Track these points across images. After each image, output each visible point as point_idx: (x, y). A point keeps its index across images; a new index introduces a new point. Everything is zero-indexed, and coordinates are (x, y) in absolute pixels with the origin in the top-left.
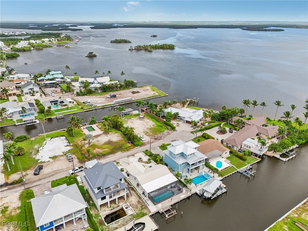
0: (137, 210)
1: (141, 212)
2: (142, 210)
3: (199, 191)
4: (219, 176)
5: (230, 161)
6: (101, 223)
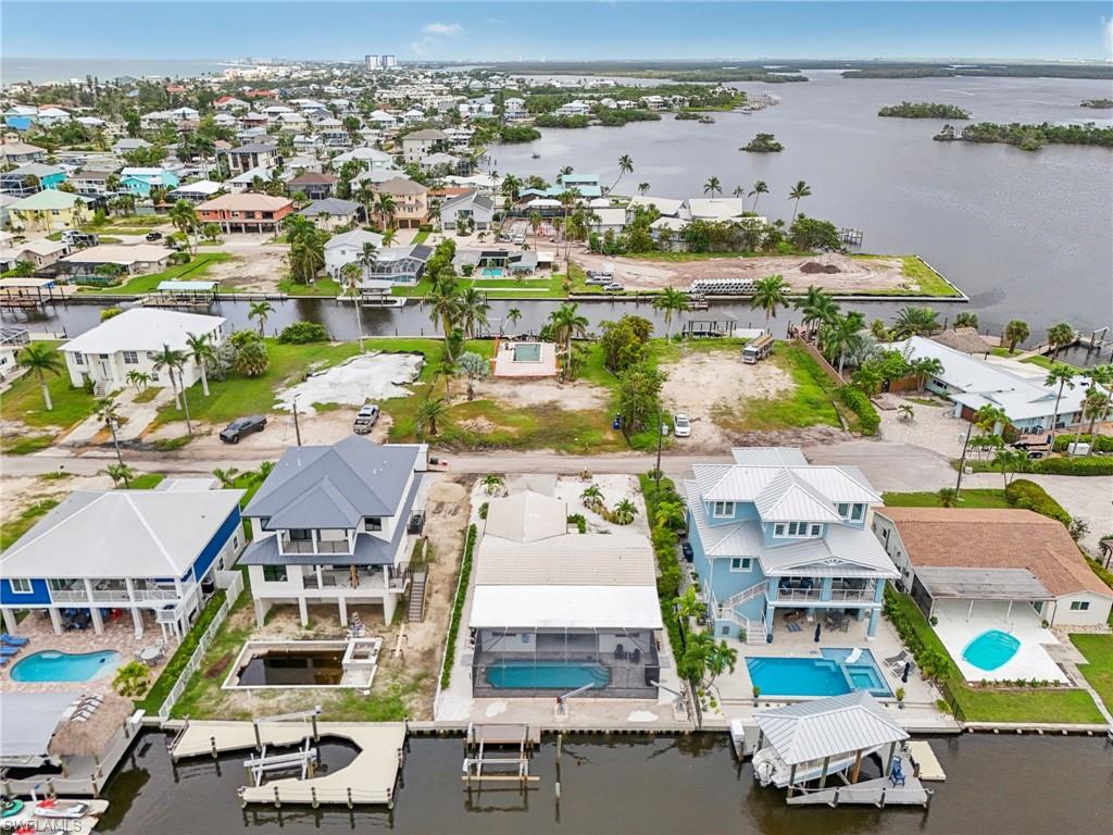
0: (389, 681)
1: (396, 699)
2: (405, 692)
3: (745, 728)
4: (941, 706)
5: (1086, 662)
6: (215, 672)
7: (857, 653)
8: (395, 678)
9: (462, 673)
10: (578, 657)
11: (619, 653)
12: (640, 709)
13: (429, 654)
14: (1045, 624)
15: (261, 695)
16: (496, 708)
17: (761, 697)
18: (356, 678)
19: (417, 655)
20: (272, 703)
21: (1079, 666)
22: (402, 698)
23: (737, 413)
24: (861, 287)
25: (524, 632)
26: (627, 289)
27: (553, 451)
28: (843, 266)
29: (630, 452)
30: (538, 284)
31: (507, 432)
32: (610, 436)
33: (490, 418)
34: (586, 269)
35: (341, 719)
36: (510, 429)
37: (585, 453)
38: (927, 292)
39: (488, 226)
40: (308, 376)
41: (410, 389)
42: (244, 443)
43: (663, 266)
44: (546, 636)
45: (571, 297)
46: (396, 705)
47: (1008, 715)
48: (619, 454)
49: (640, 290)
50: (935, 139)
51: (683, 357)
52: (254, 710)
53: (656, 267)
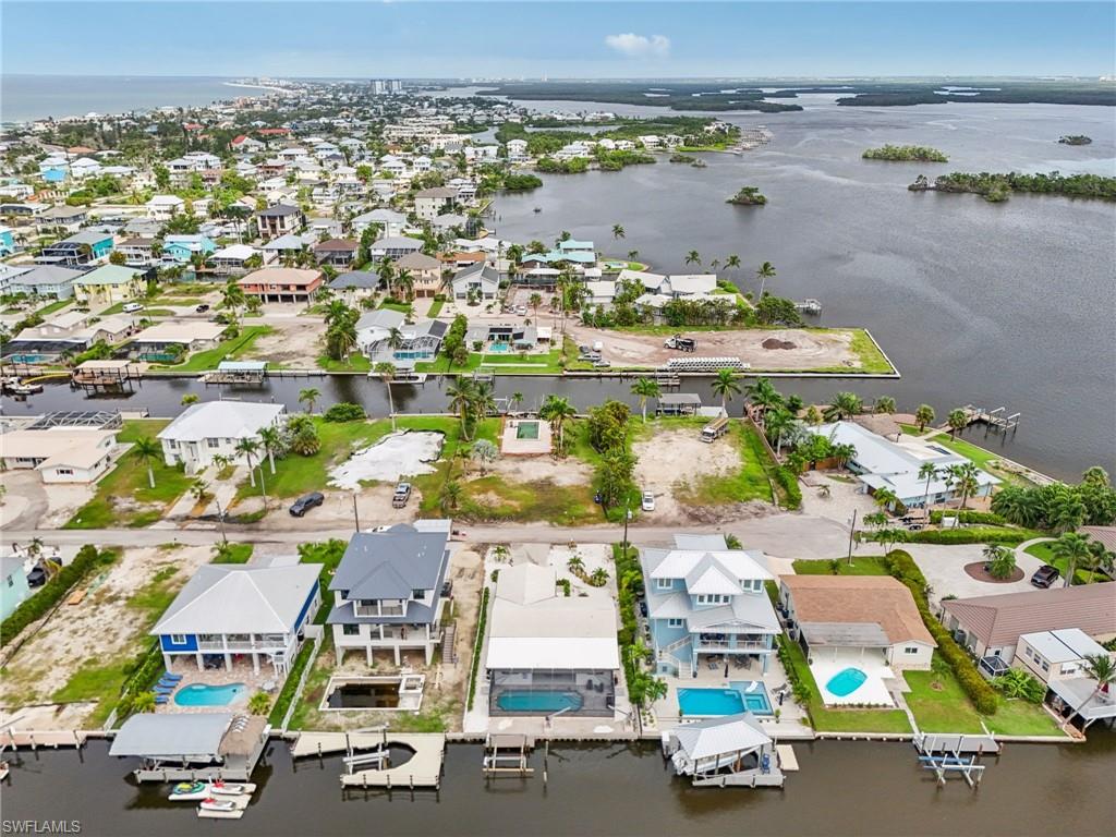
0: (432, 705)
1: (437, 718)
2: (443, 713)
3: (671, 737)
4: (804, 721)
5: (909, 690)
6: (313, 698)
7: (754, 685)
8: (435, 703)
9: (481, 700)
10: (561, 688)
11: (589, 686)
12: (601, 724)
13: (458, 686)
14: (887, 663)
15: (346, 715)
16: (505, 724)
17: (684, 716)
18: (409, 703)
19: (450, 687)
20: (354, 720)
21: (904, 694)
22: (441, 717)
23: (693, 489)
24: (812, 363)
25: (525, 672)
26: (614, 365)
27: (547, 523)
28: (798, 342)
29: (606, 525)
30: (538, 359)
31: (511, 506)
32: (592, 509)
33: (499, 493)
34: (580, 344)
35: (401, 731)
36: (515, 503)
37: (571, 525)
38: (866, 370)
39: (495, 296)
40: (353, 454)
41: (434, 466)
42: (308, 516)
43: (646, 340)
44: (540, 674)
45: (566, 373)
46: (437, 721)
47: (848, 727)
48: (597, 526)
49: (624, 366)
50: (910, 189)
51: (655, 435)
52: (342, 725)
53: (639, 341)
